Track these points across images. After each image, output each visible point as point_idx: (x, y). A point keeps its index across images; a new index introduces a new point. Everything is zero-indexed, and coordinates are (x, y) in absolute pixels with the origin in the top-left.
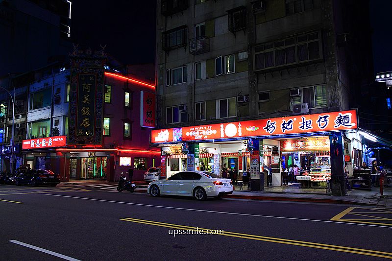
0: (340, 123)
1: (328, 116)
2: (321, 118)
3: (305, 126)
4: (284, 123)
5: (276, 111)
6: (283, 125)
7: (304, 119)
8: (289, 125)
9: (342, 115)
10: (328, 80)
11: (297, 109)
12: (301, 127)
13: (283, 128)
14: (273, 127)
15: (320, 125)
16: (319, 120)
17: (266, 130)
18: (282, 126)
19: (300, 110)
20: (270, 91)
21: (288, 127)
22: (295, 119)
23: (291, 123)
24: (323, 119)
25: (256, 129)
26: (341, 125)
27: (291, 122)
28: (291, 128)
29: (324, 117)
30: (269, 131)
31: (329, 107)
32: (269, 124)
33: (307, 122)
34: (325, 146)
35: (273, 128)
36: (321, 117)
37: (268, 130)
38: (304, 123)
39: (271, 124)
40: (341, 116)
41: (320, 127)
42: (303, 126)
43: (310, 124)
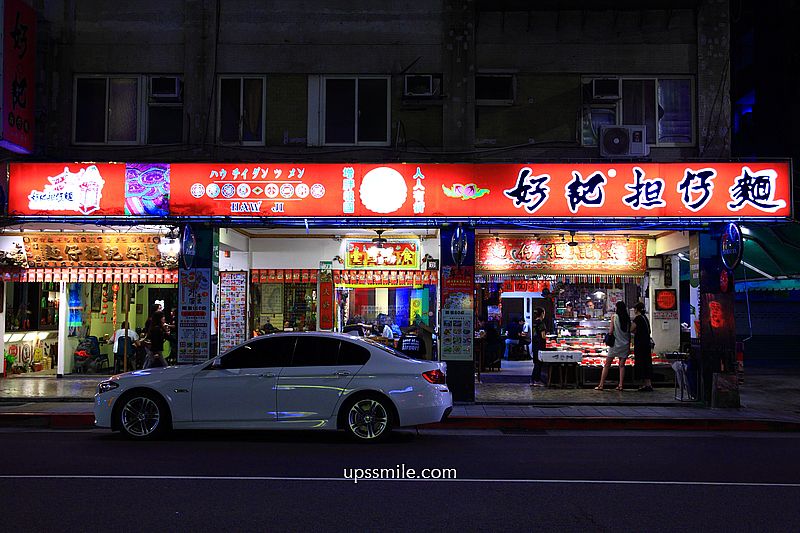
0: (746, 197)
1: (711, 173)
2: (691, 177)
3: (643, 198)
4: (577, 184)
5: (533, 142)
6: (574, 187)
7: (639, 175)
8: (591, 190)
9: (751, 174)
10: (703, 65)
11: (617, 141)
12: (629, 200)
13: (572, 197)
14: (539, 190)
15: (687, 199)
16: (686, 184)
17: (515, 199)
18: (568, 192)
19: (624, 147)
20: (516, 75)
21: (589, 196)
22: (612, 173)
23: (600, 185)
24: (697, 181)
25: (481, 193)
26: (747, 201)
27: (598, 179)
28: (598, 201)
29: (699, 175)
30: (526, 205)
31: (702, 148)
32: (526, 182)
33: (649, 185)
34: (607, 262)
35: (539, 195)
36: (692, 173)
37: (522, 199)
38: (639, 186)
39: (533, 182)
40: (747, 177)
41: (687, 205)
42: (637, 197)
43: (658, 191)
